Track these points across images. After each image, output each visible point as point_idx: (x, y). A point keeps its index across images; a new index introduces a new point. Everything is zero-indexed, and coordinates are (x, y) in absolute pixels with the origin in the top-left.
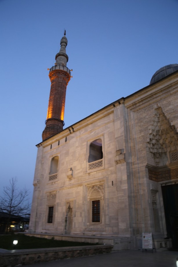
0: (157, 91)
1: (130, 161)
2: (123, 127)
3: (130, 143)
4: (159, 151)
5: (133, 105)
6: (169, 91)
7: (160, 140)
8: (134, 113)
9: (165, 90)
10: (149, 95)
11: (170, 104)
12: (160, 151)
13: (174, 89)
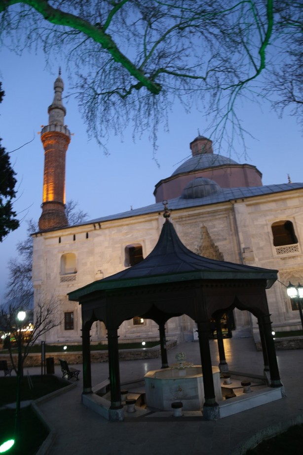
0: (204, 212)
5: (179, 218)
6: (215, 215)
9: (211, 213)
11: (214, 227)
13: (219, 215)
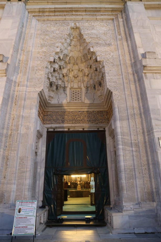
0: (80, 8)
1: (14, 78)
2: (16, 29)
3: (21, 55)
4: (58, 83)
5: (39, 11)
6: (96, 15)
7: (63, 68)
8: (37, 21)
9: (90, 11)
10: (68, 8)
12: (60, 82)
13: (102, 15)
